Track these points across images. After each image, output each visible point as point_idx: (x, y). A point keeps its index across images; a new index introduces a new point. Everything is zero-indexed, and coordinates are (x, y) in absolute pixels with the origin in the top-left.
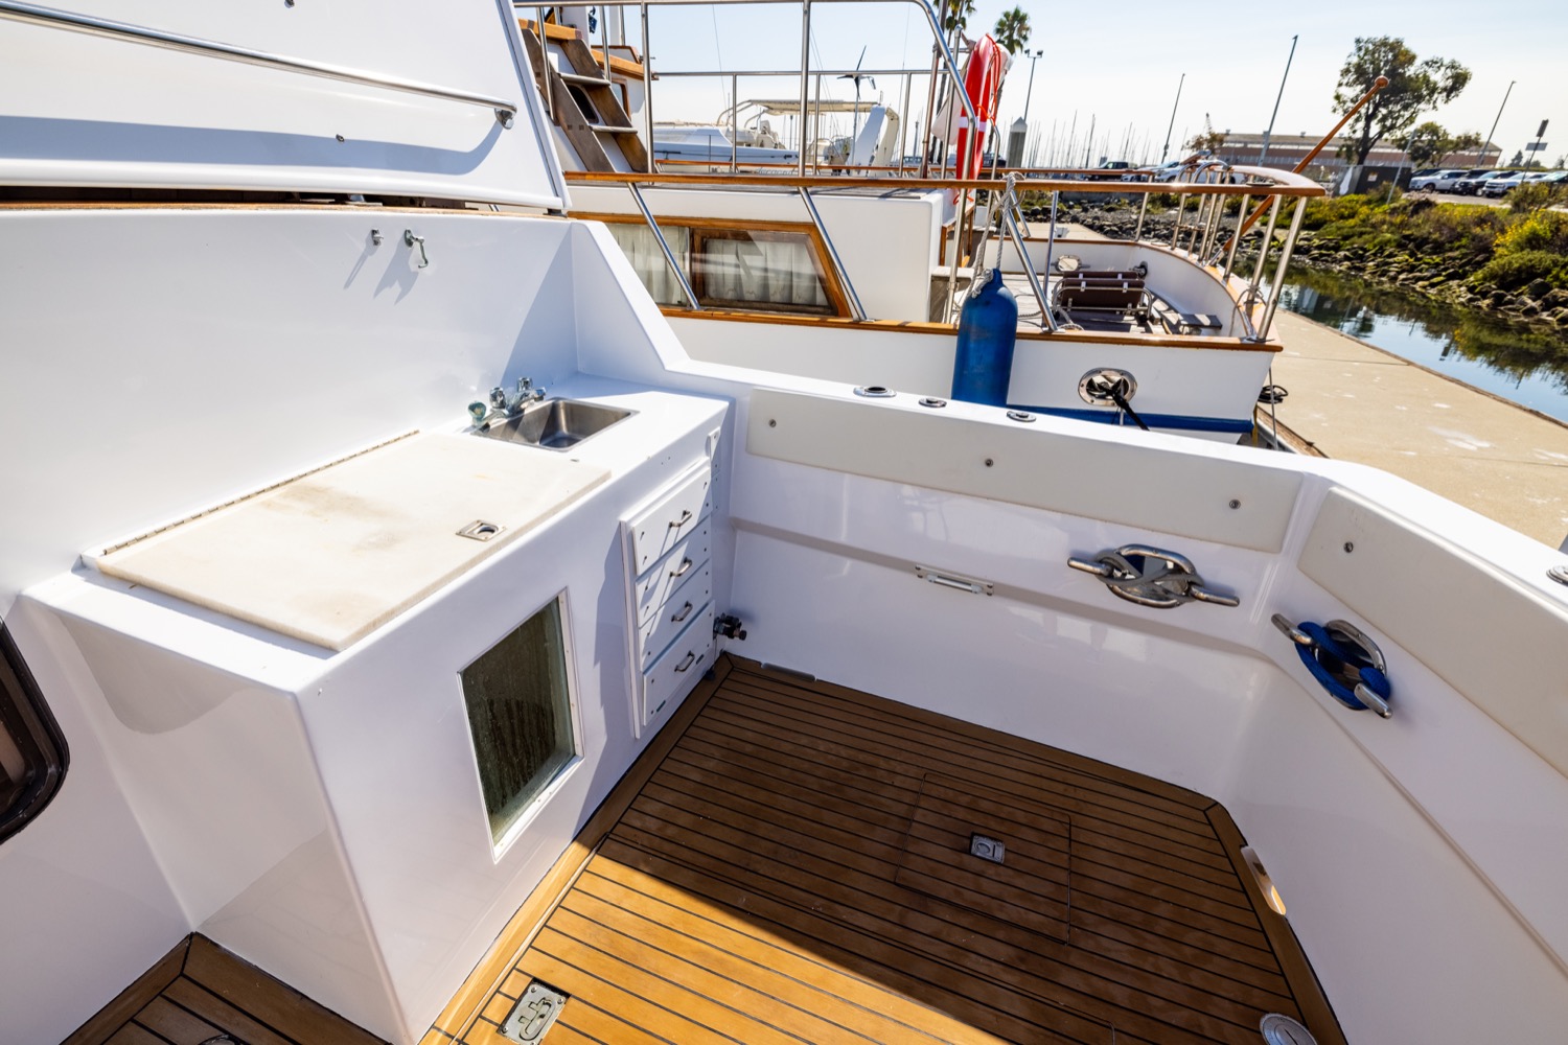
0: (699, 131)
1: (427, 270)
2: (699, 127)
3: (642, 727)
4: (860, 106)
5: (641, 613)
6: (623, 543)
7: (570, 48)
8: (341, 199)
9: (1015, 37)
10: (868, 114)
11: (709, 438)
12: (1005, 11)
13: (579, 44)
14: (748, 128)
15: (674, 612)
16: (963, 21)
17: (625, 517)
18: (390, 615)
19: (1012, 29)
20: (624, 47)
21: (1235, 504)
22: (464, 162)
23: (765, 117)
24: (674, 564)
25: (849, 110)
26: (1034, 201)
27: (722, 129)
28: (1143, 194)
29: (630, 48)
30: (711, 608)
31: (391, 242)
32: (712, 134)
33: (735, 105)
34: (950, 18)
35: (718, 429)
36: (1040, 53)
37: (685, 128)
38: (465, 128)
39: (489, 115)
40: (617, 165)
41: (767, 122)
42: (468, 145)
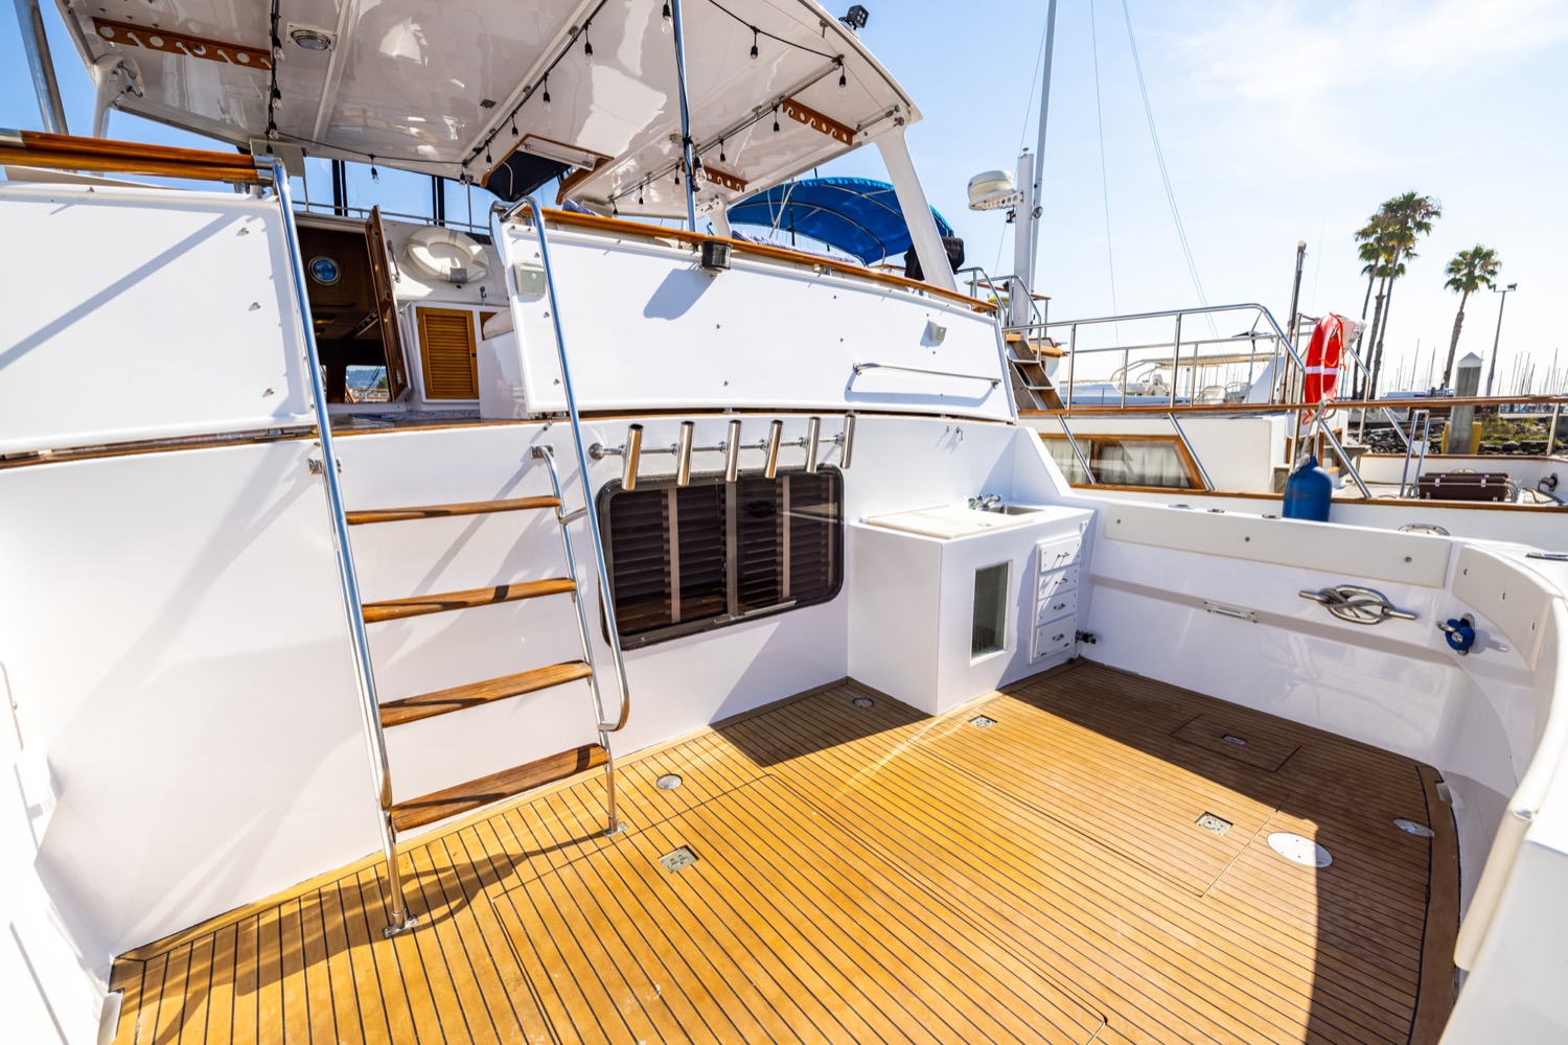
0: (1094, 386)
1: (962, 443)
2: (1094, 383)
3: (1033, 658)
4: (1255, 357)
5: (1040, 593)
6: (1036, 555)
7: (1016, 345)
8: (938, 415)
9: (1477, 272)
10: (1267, 363)
11: (1081, 525)
12: (1460, 250)
13: (1023, 343)
14: (1140, 381)
15: (1055, 605)
16: (1401, 269)
17: (1039, 542)
18: (963, 535)
19: (1471, 265)
20: (1045, 338)
21: (1408, 559)
22: (977, 403)
23: (1158, 371)
24: (1059, 576)
25: (1247, 361)
26: (1509, 436)
27: (1115, 384)
28: (1450, 408)
29: (1050, 339)
30: (1076, 616)
31: (953, 430)
32: (1104, 388)
33: (1126, 366)
34: (1383, 267)
35: (1088, 521)
36: (1513, 287)
37: (1082, 384)
38: (979, 389)
39: (989, 383)
40: (1040, 406)
41: (1160, 376)
42: (979, 396)
